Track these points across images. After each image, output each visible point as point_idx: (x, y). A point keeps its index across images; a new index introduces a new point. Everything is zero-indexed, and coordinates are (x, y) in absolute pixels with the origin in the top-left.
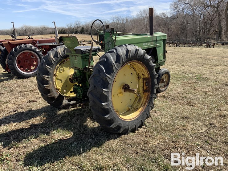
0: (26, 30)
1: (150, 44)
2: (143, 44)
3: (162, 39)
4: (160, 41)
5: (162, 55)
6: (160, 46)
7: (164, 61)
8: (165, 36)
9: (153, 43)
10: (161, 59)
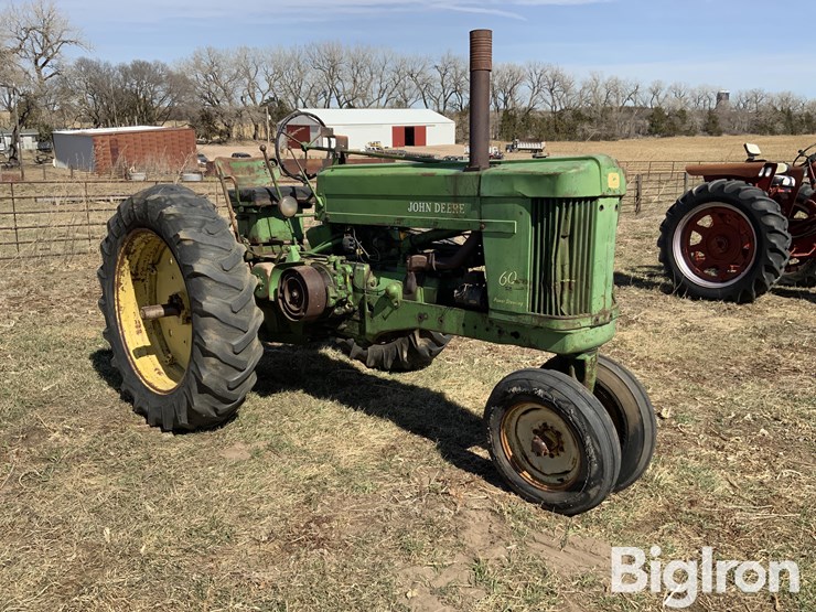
1: (446, 209)
2: (412, 206)
3: (524, 197)
4: (509, 206)
5: (516, 282)
6: (508, 231)
7: (535, 322)
8: (548, 180)
9: (461, 206)
10: (508, 301)
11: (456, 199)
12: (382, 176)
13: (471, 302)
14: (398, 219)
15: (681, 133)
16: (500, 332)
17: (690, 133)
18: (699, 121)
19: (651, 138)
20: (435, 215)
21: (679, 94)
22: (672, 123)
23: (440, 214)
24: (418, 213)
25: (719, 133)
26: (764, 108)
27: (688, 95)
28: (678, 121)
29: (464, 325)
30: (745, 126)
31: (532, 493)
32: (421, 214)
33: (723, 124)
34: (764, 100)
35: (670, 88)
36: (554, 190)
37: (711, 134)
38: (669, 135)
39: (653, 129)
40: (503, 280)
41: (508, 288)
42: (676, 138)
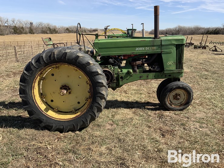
0: (179, 31)
1: (150, 49)
2: (137, 49)
3: (174, 44)
4: (170, 46)
5: (172, 63)
6: (170, 52)
7: (178, 71)
8: (181, 40)
9: (155, 48)
10: (170, 68)
11: (153, 46)
12: (125, 41)
13: (157, 70)
14: (132, 53)
15: (23, 33)
16: (165, 76)
17: (26, 33)
18: (28, 30)
19: (15, 35)
20: (146, 50)
21: (20, 22)
22: (20, 31)
23: (148, 50)
24: (140, 50)
25: (34, 33)
26: (44, 27)
27: (23, 23)
28: (22, 30)
29: (155, 76)
30: (40, 31)
31: (176, 109)
32: (141, 51)
33: (34, 31)
34: (43, 25)
35: (17, 20)
36: (183, 42)
37: (32, 34)
38: (20, 34)
39: (15, 32)
40: (169, 64)
41: (170, 65)
42: (22, 35)
